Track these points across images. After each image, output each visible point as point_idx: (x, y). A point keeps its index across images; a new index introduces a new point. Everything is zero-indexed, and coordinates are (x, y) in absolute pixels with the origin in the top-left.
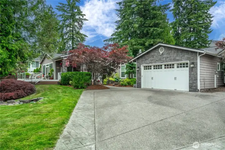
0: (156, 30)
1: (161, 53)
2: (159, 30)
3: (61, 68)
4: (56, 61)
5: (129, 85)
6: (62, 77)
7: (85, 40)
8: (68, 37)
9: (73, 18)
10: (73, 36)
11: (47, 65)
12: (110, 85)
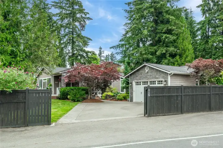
0: (169, 37)
1: (147, 71)
2: (172, 38)
3: (60, 83)
4: (55, 76)
5: (125, 99)
6: (60, 92)
7: (89, 44)
8: (67, 40)
9: (73, 17)
10: (73, 40)
11: (44, 80)
12: (108, 100)
